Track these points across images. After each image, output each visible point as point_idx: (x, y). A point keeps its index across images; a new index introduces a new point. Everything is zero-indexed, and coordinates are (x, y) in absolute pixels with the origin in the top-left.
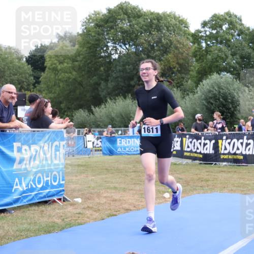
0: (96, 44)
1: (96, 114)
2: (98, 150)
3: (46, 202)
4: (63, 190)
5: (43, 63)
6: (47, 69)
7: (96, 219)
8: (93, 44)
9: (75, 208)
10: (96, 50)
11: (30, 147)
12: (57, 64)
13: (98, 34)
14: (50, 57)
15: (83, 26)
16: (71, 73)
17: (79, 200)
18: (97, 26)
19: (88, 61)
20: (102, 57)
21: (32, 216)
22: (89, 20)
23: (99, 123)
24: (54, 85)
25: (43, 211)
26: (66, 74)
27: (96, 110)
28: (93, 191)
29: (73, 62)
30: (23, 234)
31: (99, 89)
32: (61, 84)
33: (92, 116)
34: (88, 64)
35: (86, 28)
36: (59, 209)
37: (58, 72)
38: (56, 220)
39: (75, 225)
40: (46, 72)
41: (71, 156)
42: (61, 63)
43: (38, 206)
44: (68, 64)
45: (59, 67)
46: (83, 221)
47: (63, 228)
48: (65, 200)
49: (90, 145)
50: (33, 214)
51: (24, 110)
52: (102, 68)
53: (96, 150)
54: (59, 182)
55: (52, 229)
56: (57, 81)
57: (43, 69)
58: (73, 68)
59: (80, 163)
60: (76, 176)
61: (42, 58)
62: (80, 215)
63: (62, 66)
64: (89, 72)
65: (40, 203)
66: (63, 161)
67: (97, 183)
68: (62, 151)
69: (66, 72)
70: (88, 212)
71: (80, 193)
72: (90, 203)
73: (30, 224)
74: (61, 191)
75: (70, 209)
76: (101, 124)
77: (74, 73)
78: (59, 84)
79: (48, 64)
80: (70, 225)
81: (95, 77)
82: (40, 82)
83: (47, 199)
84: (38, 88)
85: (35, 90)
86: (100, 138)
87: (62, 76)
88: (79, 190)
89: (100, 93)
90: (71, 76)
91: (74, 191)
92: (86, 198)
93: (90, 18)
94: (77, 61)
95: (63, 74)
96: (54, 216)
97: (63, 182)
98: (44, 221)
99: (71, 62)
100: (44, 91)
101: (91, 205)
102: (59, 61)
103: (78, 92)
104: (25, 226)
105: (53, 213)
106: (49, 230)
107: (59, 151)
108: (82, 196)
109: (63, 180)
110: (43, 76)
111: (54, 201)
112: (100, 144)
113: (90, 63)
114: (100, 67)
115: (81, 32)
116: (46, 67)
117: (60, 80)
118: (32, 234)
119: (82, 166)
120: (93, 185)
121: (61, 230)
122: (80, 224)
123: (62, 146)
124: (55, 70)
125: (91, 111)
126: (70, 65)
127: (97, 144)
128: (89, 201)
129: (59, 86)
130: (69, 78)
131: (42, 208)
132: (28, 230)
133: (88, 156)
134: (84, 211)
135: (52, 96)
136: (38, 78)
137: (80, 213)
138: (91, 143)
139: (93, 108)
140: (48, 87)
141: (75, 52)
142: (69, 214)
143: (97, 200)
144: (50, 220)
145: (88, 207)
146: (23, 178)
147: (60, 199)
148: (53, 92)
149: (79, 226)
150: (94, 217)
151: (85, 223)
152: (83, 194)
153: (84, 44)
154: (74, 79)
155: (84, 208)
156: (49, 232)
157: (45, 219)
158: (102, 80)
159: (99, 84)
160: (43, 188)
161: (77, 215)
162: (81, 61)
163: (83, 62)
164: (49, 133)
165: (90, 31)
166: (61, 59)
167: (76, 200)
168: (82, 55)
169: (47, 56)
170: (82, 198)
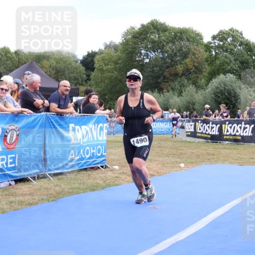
0: (133, 51)
3: (92, 168)
4: (105, 160)
5: (93, 65)
6: (96, 70)
8: (130, 51)
9: (114, 173)
10: (133, 56)
11: (81, 128)
12: (103, 66)
13: (135, 44)
15: (123, 37)
16: (113, 72)
17: (117, 167)
18: (134, 37)
19: (127, 64)
20: (137, 61)
21: (82, 178)
22: (127, 34)
24: (101, 82)
25: (90, 175)
26: (110, 74)
29: (115, 64)
30: (74, 191)
32: (106, 81)
35: (125, 39)
36: (101, 174)
37: (104, 71)
38: (99, 182)
39: (113, 186)
41: (112, 135)
42: (106, 65)
44: (111, 65)
45: (105, 68)
46: (119, 183)
47: (104, 188)
48: (106, 167)
50: (83, 176)
54: (102, 154)
55: (96, 188)
56: (103, 79)
57: (93, 69)
58: (115, 69)
60: (115, 150)
61: (93, 62)
62: (117, 179)
63: (107, 67)
66: (105, 138)
68: (105, 131)
69: (110, 72)
70: (123, 177)
71: (118, 162)
72: (124, 170)
73: (80, 184)
74: (103, 161)
75: (110, 173)
77: (116, 73)
78: (104, 81)
79: (96, 65)
80: (109, 185)
82: (91, 79)
83: (93, 166)
84: (89, 83)
85: (87, 85)
87: (107, 74)
88: (117, 160)
90: (114, 75)
91: (113, 160)
92: (122, 166)
93: (128, 32)
94: (118, 64)
96: (98, 179)
97: (105, 154)
100: (93, 85)
102: (104, 63)
104: (76, 185)
105: (97, 176)
107: (103, 130)
108: (119, 164)
109: (105, 152)
110: (93, 74)
111: (99, 168)
115: (121, 42)
116: (95, 68)
117: (105, 78)
118: (81, 192)
121: (102, 189)
122: (116, 185)
123: (104, 127)
124: (101, 70)
126: (113, 67)
130: (112, 77)
131: (89, 172)
132: (78, 188)
134: (120, 176)
135: (99, 89)
136: (89, 76)
137: (117, 177)
140: (96, 83)
141: (116, 57)
142: (109, 178)
144: (95, 181)
145: (124, 173)
147: (102, 167)
148: (100, 86)
149: (116, 187)
153: (124, 51)
154: (116, 77)
155: (120, 173)
156: (94, 190)
157: (91, 181)
160: (90, 158)
161: (115, 178)
162: (121, 64)
163: (123, 64)
164: (95, 117)
165: (128, 41)
166: (107, 62)
167: (115, 167)
168: (122, 59)
169: (95, 60)
170: (119, 166)
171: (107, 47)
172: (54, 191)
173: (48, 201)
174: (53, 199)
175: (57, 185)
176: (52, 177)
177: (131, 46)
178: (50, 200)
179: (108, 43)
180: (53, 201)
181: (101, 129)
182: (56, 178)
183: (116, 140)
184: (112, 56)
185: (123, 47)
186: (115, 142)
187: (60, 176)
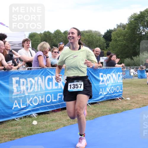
0: (135, 28)
1: (134, 60)
2: (136, 76)
3: (114, 99)
4: (121, 94)
5: (111, 37)
6: (112, 40)
7: (137, 107)
8: (133, 28)
9: (127, 102)
10: (135, 31)
11: (107, 75)
12: (117, 38)
13: (136, 24)
14: (114, 35)
15: (129, 20)
16: (123, 42)
17: (129, 99)
18: (135, 19)
19: (131, 36)
20: (137, 34)
21: (108, 105)
22: (131, 18)
23: (136, 64)
24: (116, 47)
25: (113, 103)
26: (121, 42)
27: (135, 58)
28: (135, 95)
29: (124, 37)
30: (104, 113)
31: (136, 48)
32: (119, 47)
33: (133, 61)
34: (131, 37)
35: (130, 21)
36: (120, 103)
37: (117, 41)
38: (119, 108)
39: (128, 110)
40: (112, 42)
42: (119, 37)
43: (110, 101)
44: (122, 37)
45: (118, 39)
46: (131, 108)
47: (122, 111)
48: (122, 99)
49: (132, 74)
50: (109, 104)
51: (103, 59)
52: (137, 39)
53: (135, 76)
54: (119, 91)
55: (117, 111)
56: (117, 46)
57: (110, 40)
58: (124, 39)
59: (128, 82)
60: (126, 88)
61: (110, 36)
62: (129, 106)
63: (119, 39)
64: (131, 41)
65: (111, 100)
66: (121, 81)
67: (136, 91)
68: (121, 77)
69: (121, 41)
70: (133, 104)
71: (129, 95)
72: (133, 100)
73: (107, 109)
74: (120, 95)
75: (125, 102)
76: (137, 64)
77: (125, 42)
78: (118, 47)
79: (113, 38)
80: (125, 110)
81: (134, 43)
82: (109, 46)
83: (114, 98)
84: (108, 49)
85: (107, 49)
86: (137, 71)
87: (119, 43)
88: (128, 94)
89: (137, 50)
90: (123, 43)
91: (126, 94)
92: (132, 98)
93: (132, 17)
94: (126, 36)
95: (119, 42)
96: (118, 106)
97: (121, 91)
98: (114, 108)
99: (123, 37)
100: (111, 50)
101: (134, 101)
102: (117, 36)
103: (126, 50)
104: (105, 110)
105: (117, 104)
106: (116, 112)
107: (120, 77)
108: (130, 97)
109: (121, 90)
110: (111, 43)
111: (118, 99)
112: (137, 73)
113: (132, 37)
114: (136, 38)
115: (127, 23)
116: (112, 39)
117: (118, 45)
118: (109, 114)
119: (129, 83)
120: (134, 92)
121: (121, 112)
122: (130, 109)
123: (121, 75)
124: (116, 40)
125: (132, 59)
126: (123, 38)
127: (135, 74)
128: (133, 99)
129: (118, 48)
130: (122, 44)
131: (112, 102)
132: (107, 112)
133: (131, 79)
134: (131, 104)
135: (115, 52)
136: (108, 44)
137: (129, 105)
138: (133, 73)
139: (133, 57)
140: (113, 48)
141: (125, 32)
142: (125, 105)
143: (137, 99)
144: (116, 107)
145: (133, 102)
146: (104, 89)
147: (120, 98)
148: (115, 50)
149: (130, 110)
150: (136, 106)
151: (132, 109)
152: (130, 96)
153: (129, 28)
154: (125, 44)
155: (131, 102)
156: (116, 113)
157: (114, 107)
158: (137, 44)
159: (136, 46)
160: (113, 93)
161: (128, 105)
162: (128, 36)
163: (129, 36)
164: (115, 69)
165: (132, 22)
166: (119, 35)
167: (127, 98)
168: (128, 33)
169: (112, 34)
170: (130, 98)
171: (119, 26)
172: (93, 113)
173: (90, 119)
174: (92, 118)
175: (93, 110)
176: (90, 105)
177: (134, 25)
178: (91, 119)
179: (119, 24)
180: (92, 119)
181: (119, 76)
182: (93, 105)
183: (126, 82)
184: (122, 32)
185: (129, 26)
186: (126, 83)
187: (95, 105)
